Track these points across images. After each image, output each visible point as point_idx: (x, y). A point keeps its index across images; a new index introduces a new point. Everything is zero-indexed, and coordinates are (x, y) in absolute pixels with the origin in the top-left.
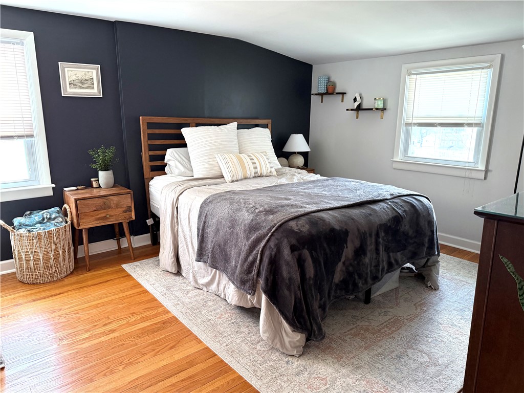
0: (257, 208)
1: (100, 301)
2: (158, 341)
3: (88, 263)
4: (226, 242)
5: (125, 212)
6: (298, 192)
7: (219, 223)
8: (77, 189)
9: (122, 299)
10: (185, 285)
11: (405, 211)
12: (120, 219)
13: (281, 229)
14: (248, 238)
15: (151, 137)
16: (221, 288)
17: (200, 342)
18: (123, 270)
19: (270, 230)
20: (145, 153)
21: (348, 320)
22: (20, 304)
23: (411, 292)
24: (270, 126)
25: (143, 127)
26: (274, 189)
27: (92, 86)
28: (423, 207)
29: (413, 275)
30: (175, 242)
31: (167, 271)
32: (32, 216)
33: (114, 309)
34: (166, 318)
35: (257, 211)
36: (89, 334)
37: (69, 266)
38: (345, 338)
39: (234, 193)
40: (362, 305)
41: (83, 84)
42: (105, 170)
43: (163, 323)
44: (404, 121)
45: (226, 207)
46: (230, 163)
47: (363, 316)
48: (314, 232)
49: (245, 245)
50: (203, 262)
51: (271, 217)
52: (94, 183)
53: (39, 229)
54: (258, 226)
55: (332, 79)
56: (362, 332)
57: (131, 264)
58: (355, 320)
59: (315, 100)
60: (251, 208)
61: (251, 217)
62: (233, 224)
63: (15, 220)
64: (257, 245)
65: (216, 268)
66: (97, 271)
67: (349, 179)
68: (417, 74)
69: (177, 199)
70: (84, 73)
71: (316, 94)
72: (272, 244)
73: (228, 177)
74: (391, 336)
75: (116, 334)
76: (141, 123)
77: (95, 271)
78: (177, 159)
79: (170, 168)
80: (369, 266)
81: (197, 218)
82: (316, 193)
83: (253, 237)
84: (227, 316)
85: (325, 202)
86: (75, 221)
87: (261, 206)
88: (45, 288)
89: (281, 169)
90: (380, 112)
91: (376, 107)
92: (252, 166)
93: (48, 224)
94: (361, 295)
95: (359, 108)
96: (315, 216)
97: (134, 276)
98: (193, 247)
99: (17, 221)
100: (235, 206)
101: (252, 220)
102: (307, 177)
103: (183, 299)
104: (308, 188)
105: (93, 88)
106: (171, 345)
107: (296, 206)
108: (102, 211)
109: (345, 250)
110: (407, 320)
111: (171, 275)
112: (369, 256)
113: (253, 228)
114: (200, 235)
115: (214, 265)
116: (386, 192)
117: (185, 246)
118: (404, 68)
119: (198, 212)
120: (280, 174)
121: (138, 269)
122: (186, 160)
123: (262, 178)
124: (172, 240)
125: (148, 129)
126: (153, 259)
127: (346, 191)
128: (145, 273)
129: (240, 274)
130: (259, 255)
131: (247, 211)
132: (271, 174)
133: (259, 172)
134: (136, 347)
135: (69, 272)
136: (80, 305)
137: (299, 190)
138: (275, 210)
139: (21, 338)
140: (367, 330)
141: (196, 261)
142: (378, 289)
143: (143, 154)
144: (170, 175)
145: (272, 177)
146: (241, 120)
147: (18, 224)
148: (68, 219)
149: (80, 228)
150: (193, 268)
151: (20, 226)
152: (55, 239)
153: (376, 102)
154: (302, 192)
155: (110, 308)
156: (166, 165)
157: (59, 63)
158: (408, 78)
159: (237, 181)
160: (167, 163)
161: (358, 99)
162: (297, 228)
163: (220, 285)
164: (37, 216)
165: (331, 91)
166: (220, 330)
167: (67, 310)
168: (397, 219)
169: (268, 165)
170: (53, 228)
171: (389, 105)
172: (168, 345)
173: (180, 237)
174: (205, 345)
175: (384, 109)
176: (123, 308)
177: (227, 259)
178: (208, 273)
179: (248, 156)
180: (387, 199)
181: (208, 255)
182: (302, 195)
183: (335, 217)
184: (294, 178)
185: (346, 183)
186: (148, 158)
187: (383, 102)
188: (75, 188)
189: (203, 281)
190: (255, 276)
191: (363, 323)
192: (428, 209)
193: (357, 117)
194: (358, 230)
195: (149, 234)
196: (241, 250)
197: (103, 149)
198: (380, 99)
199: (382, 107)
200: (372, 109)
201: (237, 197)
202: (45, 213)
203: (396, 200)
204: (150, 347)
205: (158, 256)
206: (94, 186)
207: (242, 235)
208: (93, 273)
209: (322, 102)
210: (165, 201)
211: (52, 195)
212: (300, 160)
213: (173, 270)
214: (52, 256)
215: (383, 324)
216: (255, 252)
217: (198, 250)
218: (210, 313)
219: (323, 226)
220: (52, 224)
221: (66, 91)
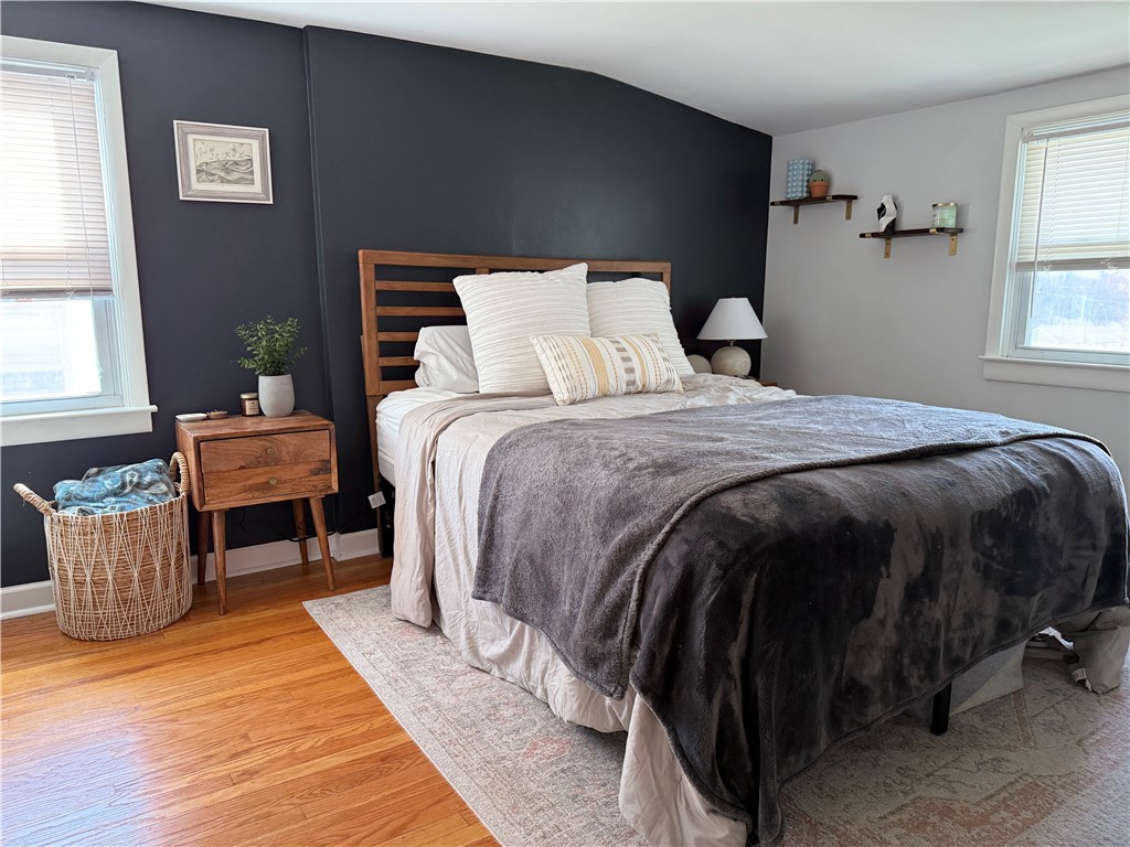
0: (630, 459)
1: (237, 691)
2: (361, 810)
3: (222, 594)
4: (547, 549)
5: (315, 472)
6: (743, 425)
7: (531, 498)
8: (208, 418)
9: (288, 687)
10: (448, 659)
11: (1046, 477)
12: (303, 489)
13: (699, 515)
14: (605, 538)
15: (383, 298)
16: (536, 672)
17: (472, 820)
18: (305, 615)
19: (667, 515)
20: (369, 337)
21: (888, 781)
22: (49, 690)
23: (1062, 705)
24: (667, 276)
25: (365, 274)
26: (675, 417)
27: (249, 177)
28: (1095, 470)
29: (1059, 656)
30: (427, 549)
31: (408, 621)
32: (100, 478)
33: (267, 712)
34: (390, 746)
35: (631, 466)
36: (188, 779)
37: (179, 601)
38: (883, 835)
39: (574, 424)
40: (925, 736)
41: (228, 171)
42: (274, 374)
43: (382, 760)
44: (1013, 257)
45: (551, 456)
46: (568, 359)
47: (930, 770)
48: (795, 523)
49: (598, 557)
50: (491, 600)
51: (671, 480)
52: (248, 404)
53: (112, 509)
54: (634, 505)
55: (821, 166)
56: (933, 819)
57: (324, 600)
58: (909, 782)
59: (777, 217)
60: (616, 458)
61: (616, 480)
62: (567, 501)
63: (58, 485)
64: (631, 558)
65: (523, 618)
66: (244, 614)
67: (876, 399)
68: (1048, 137)
69: (435, 442)
70: (231, 146)
71: (782, 203)
72: (673, 555)
73: (560, 391)
74: (1025, 835)
75: (258, 784)
76: (361, 265)
77: (238, 614)
78: (442, 352)
79: (425, 372)
80: (943, 631)
81: (479, 485)
82: (791, 427)
83: (620, 536)
84: (549, 750)
85: (823, 448)
86: (195, 492)
87: (642, 453)
88: (117, 652)
89: (693, 376)
90: (946, 237)
91: (938, 224)
92: (621, 367)
93: (134, 497)
94: (922, 708)
95: (892, 231)
96: (796, 482)
97: (328, 630)
98: (468, 563)
99: (62, 488)
100: (573, 455)
101: (618, 490)
102: (760, 395)
103: (438, 697)
104: (769, 417)
105: (252, 182)
106: (395, 824)
107: (741, 456)
108: (260, 470)
109: (883, 583)
110: (1063, 788)
111: (417, 631)
112: (944, 603)
113: (619, 511)
114: (484, 528)
115: (516, 610)
116: (986, 426)
117: (450, 559)
118: (1015, 122)
119: (482, 471)
120: (690, 387)
121: (339, 613)
122: (465, 355)
123: (648, 396)
124: (419, 543)
125: (377, 279)
126: (379, 589)
127: (875, 424)
128: (353, 624)
129: (583, 637)
130: (636, 585)
131: (606, 465)
132: (669, 387)
133: (638, 382)
134: (301, 824)
135: (178, 616)
136: (187, 698)
137: (746, 421)
138: (681, 464)
139: (24, 779)
140: (947, 813)
141: (474, 597)
142: (969, 693)
143: (364, 339)
144: (426, 388)
145: (671, 394)
146: (599, 263)
147: (64, 495)
148: (182, 488)
149: (206, 508)
150: (468, 614)
151: (68, 500)
152: (144, 534)
153: (938, 212)
154: (753, 425)
155: (254, 711)
156: (416, 366)
157: (175, 122)
158: (1023, 148)
159: (584, 401)
160: (419, 362)
161: (890, 208)
162: (745, 511)
163: (533, 665)
164: (109, 480)
165: (818, 194)
166: (529, 790)
167: (149, 711)
168: (1026, 498)
169: (663, 366)
170: (143, 507)
171: (973, 220)
172: (387, 823)
173: (440, 536)
174: (486, 831)
175: (957, 231)
176: (288, 712)
177: (550, 595)
178: (503, 629)
179: (613, 342)
180: (993, 445)
181: (503, 583)
182: (753, 432)
183: (855, 486)
184: (728, 397)
185: (871, 407)
186: (375, 348)
187: (955, 214)
188: (203, 415)
189: (491, 650)
190: (625, 646)
191: (935, 793)
192: (1107, 473)
193: (887, 255)
194: (921, 526)
195: (375, 531)
196: (586, 570)
197: (270, 324)
198: (946, 205)
199: (954, 226)
200: (926, 232)
201: (581, 433)
202: (129, 472)
203: (1019, 448)
204: (339, 827)
205: (388, 583)
206: (248, 413)
207: (589, 530)
208: (234, 619)
209: (796, 222)
210: (408, 448)
211: (151, 430)
212: (742, 360)
213: (422, 618)
214: (136, 575)
215: (991, 797)
216: (623, 578)
217: (478, 568)
218: (504, 739)
219: (821, 509)
220: (142, 497)
221: (190, 189)
